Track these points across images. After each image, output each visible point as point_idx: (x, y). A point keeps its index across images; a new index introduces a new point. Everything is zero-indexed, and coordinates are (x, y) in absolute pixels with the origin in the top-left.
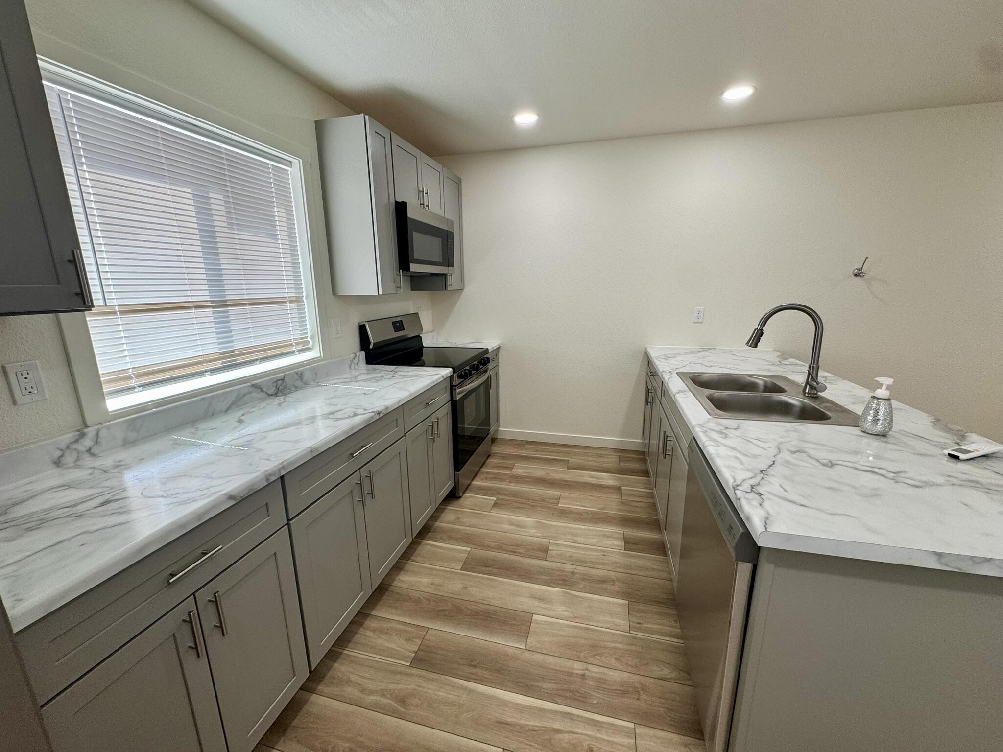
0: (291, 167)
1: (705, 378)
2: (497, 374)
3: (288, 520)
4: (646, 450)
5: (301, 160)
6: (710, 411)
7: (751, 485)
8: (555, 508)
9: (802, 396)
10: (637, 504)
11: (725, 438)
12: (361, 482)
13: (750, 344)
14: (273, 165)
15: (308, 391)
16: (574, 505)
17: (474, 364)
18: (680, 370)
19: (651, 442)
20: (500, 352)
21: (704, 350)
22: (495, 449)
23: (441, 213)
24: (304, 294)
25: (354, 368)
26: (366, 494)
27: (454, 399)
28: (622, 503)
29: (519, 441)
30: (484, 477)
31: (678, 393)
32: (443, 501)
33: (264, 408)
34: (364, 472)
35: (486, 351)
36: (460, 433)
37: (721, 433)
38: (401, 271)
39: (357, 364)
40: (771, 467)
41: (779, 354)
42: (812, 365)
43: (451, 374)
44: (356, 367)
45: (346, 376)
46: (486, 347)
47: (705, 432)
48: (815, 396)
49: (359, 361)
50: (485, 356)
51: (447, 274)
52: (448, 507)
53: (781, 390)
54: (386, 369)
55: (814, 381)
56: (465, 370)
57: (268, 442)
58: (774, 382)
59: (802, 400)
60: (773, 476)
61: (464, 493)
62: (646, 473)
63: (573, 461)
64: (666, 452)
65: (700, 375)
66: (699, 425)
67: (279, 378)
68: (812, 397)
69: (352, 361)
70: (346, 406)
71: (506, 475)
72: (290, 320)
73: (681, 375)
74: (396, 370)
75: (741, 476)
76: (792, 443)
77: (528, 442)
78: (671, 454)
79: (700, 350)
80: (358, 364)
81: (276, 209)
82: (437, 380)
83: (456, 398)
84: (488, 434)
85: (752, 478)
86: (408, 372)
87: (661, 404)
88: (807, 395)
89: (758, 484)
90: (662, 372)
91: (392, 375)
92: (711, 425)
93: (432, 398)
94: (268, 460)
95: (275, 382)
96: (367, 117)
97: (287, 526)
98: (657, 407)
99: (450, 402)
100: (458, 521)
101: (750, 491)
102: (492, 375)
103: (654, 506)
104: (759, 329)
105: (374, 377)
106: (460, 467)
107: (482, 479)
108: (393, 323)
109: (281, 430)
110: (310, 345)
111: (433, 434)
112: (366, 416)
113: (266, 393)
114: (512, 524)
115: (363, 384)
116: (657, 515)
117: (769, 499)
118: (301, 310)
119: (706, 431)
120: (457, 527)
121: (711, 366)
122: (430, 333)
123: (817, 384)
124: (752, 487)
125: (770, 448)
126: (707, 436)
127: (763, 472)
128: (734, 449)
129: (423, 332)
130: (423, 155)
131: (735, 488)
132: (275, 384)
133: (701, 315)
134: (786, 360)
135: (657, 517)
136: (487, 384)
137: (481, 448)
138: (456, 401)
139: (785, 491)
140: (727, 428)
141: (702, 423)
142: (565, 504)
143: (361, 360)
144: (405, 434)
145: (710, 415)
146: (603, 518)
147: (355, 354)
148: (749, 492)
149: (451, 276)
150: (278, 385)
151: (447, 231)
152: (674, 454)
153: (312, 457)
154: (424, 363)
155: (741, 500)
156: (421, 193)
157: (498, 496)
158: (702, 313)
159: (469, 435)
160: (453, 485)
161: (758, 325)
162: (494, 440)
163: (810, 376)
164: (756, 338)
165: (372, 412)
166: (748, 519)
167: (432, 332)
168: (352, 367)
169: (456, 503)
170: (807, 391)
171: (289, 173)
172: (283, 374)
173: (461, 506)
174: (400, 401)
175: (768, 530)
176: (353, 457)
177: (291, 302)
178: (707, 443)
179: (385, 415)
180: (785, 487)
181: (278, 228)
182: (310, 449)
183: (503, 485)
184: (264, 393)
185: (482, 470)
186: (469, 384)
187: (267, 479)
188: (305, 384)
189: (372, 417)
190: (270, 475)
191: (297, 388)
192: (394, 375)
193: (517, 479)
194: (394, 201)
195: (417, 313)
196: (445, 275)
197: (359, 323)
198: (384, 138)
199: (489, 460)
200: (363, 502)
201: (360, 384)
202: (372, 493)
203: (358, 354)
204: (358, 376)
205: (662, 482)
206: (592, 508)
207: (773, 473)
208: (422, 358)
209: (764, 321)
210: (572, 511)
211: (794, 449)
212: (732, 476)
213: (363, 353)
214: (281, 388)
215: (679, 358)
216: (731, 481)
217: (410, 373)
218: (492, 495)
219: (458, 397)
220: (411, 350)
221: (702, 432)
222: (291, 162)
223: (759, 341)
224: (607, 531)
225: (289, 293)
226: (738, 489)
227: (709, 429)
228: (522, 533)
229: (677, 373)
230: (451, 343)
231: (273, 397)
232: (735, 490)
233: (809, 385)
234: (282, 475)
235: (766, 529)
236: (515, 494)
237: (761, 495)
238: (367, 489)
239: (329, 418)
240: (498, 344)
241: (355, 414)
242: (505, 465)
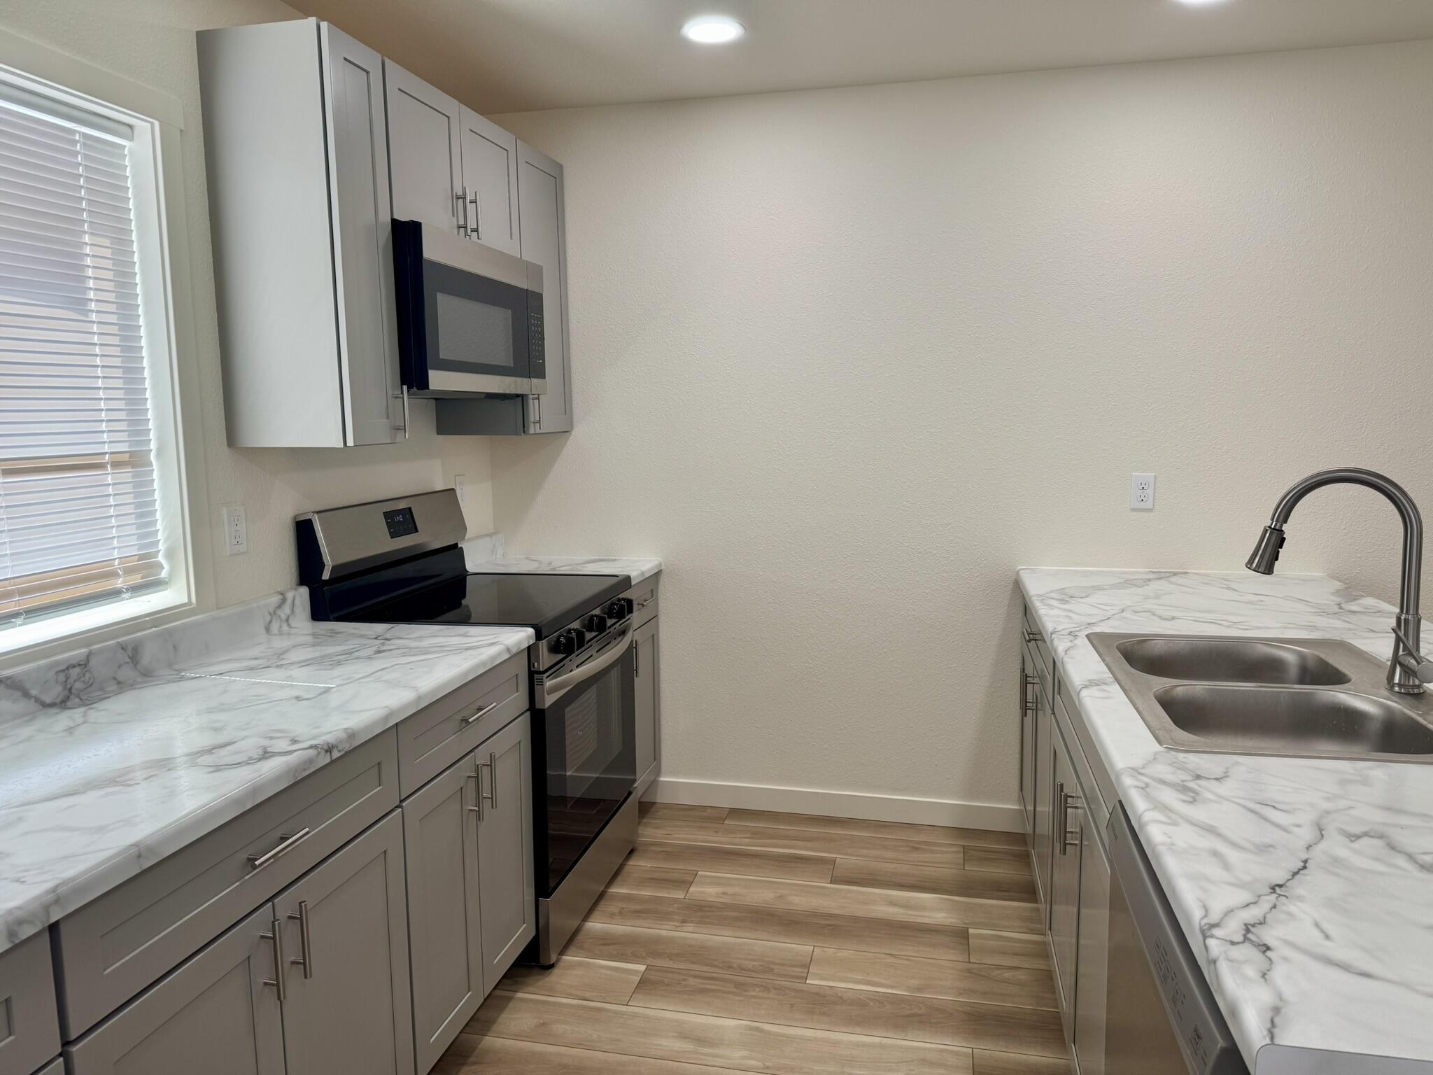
0: (131, 139)
1: (1158, 647)
2: (654, 639)
3: (66, 1043)
4: (1029, 830)
5: (157, 124)
6: (1160, 733)
7: (1246, 925)
8: (796, 990)
9: (1386, 693)
10: (1008, 975)
11: (1191, 802)
12: (274, 934)
13: (1254, 565)
14: (85, 135)
15: (151, 694)
16: (846, 980)
17: (592, 616)
18: (1097, 629)
19: (1038, 809)
20: (661, 584)
21: (1161, 576)
22: (650, 833)
23: (511, 248)
24: (153, 446)
25: (279, 631)
26: (287, 966)
27: (538, 706)
28: (969, 971)
29: (709, 810)
30: (617, 911)
31: (1086, 687)
32: (504, 977)
33: (29, 739)
34: (284, 907)
35: (626, 582)
36: (552, 790)
37: (1183, 788)
38: (405, 387)
39: (287, 620)
40: (1297, 877)
41: (1338, 585)
42: (1403, 617)
43: (532, 642)
44: (285, 628)
45: (255, 652)
46: (626, 573)
47: (1144, 789)
48: (1416, 691)
49: (293, 611)
50: (621, 596)
51: (526, 395)
52: (520, 995)
53: (1335, 677)
54: (363, 633)
55: (1410, 654)
56: (569, 631)
57: (26, 833)
58: (1323, 656)
59: (1385, 701)
60: (1300, 898)
61: (562, 953)
62: (1028, 892)
63: (847, 860)
64: (1065, 839)
65: (1143, 640)
66: (1132, 768)
67: (74, 662)
68: (1408, 694)
69: (273, 614)
70: (244, 733)
71: (675, 900)
72: (112, 511)
73: (1099, 641)
74: (388, 636)
75: (1224, 899)
76: (1352, 812)
77: (735, 813)
78: (1077, 842)
79: (1151, 576)
80: (291, 621)
81: (87, 239)
82: (493, 658)
83: (544, 704)
84: (630, 793)
85: (1248, 905)
86: (420, 638)
87: (1054, 713)
88: (1397, 689)
89: (1262, 922)
90: (1051, 634)
91: (375, 648)
92: (1162, 770)
93: (479, 704)
94: (17, 880)
95: (63, 671)
96: (324, 25)
97: (61, 1059)
98: (1046, 720)
99: (529, 713)
100: (542, 1032)
101: (1239, 938)
102: (640, 642)
103: (1047, 978)
104: (1274, 529)
105: (326, 656)
106: (552, 885)
107: (612, 915)
108: (387, 515)
109: (64, 800)
110: (164, 574)
111: (478, 799)
112: (292, 759)
113: (37, 700)
114: (685, 1038)
115: (297, 672)
116: (1056, 1002)
117: (1286, 959)
118: (142, 487)
119: (1147, 785)
120: (538, 1047)
121: (1173, 618)
122: (488, 538)
123: (1418, 663)
124: (1248, 928)
125: (1299, 826)
126: (1148, 797)
127: (1277, 888)
128: (1211, 830)
129: (467, 536)
130: (466, 110)
131: (1205, 934)
132: (62, 677)
133: (1150, 492)
134: (1355, 600)
135: (1057, 1008)
136: (627, 663)
137: (611, 832)
138: (543, 711)
139: (1327, 937)
140: (1198, 777)
141: (1137, 763)
142: (822, 979)
143: (298, 610)
144: (401, 801)
145: (1160, 743)
146: (920, 1015)
147: (282, 594)
148: (1238, 943)
149: (538, 399)
150: (71, 680)
151: (527, 290)
152: (1085, 843)
153: (139, 871)
154: (469, 617)
155: (1218, 964)
156: (461, 201)
157: (650, 961)
158: (1152, 486)
159: (578, 796)
160: (533, 933)
161: (1272, 519)
162: (645, 809)
163: (1401, 645)
164: (1269, 549)
165: (311, 747)
166: (1234, 1012)
167: (490, 535)
168: (275, 627)
169: (540, 983)
170: (1397, 680)
171: (126, 152)
172: (84, 651)
173: (552, 991)
174: (386, 718)
175: (1277, 1041)
176: (255, 867)
177: (116, 465)
178: (1148, 816)
179: (348, 753)
180: (1325, 925)
181: (91, 283)
182: (134, 850)
183: (667, 931)
184: (33, 700)
185: (615, 890)
186: (577, 667)
187: (11, 934)
188: (145, 675)
189: (310, 761)
190: (21, 922)
191: (122, 686)
192: (383, 648)
193: (703, 912)
194: (390, 220)
195: (453, 489)
196: (522, 398)
197: (295, 517)
198: (368, 72)
199: (631, 863)
200: (277, 986)
201: (289, 673)
202: (303, 964)
203: (290, 595)
204: (286, 651)
205: (1064, 911)
206: (892, 987)
207: (1300, 891)
208: (464, 602)
209: (1285, 510)
210: (841, 998)
211: (1356, 830)
212: (1200, 900)
213: (304, 591)
214: (78, 685)
215: (1096, 598)
216: (1197, 914)
217: (425, 643)
218: (634, 958)
219: (549, 700)
220: (433, 581)
221: (1136, 787)
222: (131, 126)
223: (1277, 559)
224: (930, 1050)
225: (110, 443)
226: (1212, 936)
227: (1154, 779)
228: (710, 1060)
229: (1088, 636)
230: (540, 562)
231: (54, 710)
232: (1205, 937)
233: (1401, 664)
234: (53, 920)
235: (1272, 1038)
236: (695, 954)
237: (1268, 948)
238: (290, 952)
239: (196, 765)
240: (657, 562)
241: (265, 752)
242: (676, 876)
